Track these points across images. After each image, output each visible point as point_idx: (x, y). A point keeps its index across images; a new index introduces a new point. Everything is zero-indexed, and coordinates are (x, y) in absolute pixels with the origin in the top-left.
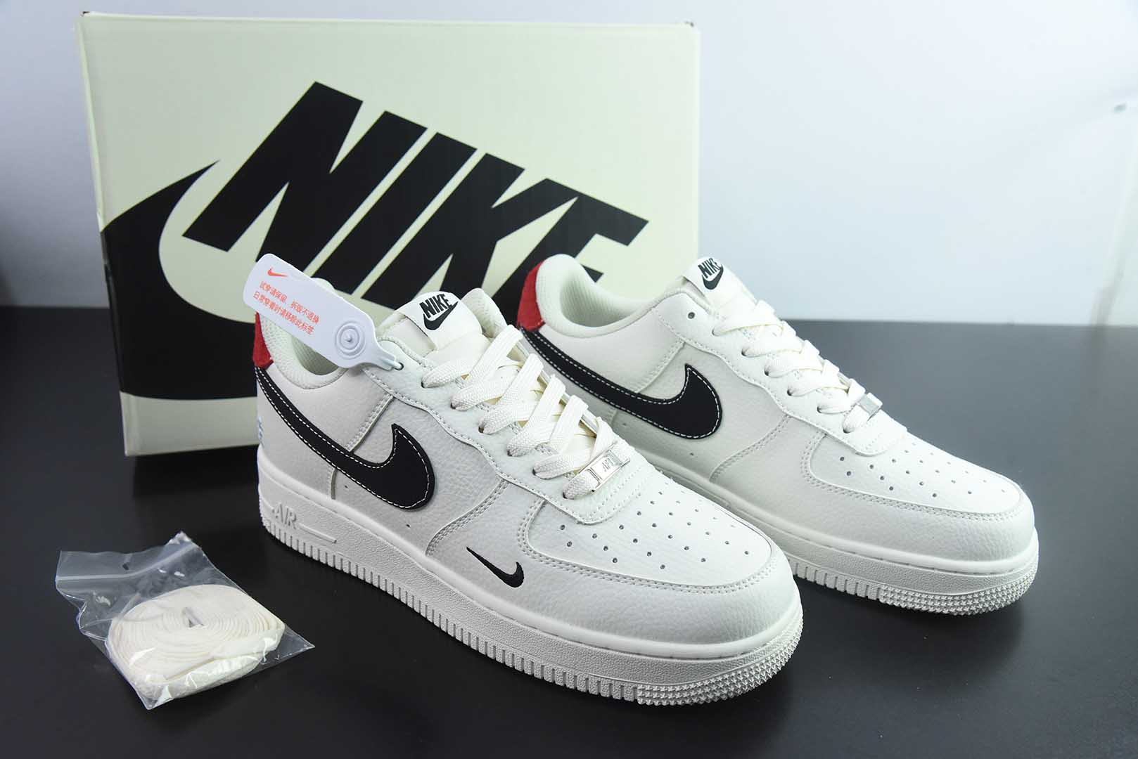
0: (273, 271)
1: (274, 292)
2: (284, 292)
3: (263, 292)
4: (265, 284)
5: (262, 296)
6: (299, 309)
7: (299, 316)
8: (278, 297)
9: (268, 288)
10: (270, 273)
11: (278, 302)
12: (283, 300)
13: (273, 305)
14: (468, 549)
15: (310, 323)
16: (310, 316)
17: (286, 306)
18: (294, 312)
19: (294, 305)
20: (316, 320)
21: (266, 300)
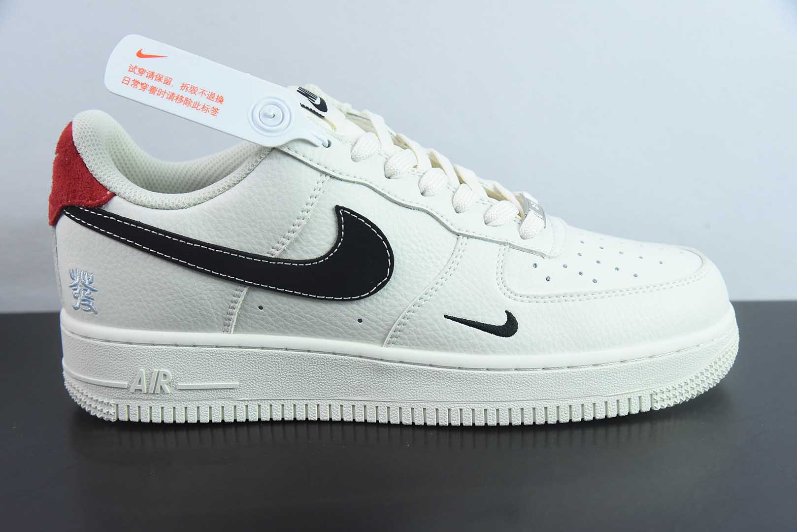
0: (143, 52)
1: (152, 75)
2: (166, 74)
3: (133, 76)
4: (136, 67)
5: (134, 81)
6: (194, 90)
7: (195, 98)
8: (160, 79)
9: (142, 71)
10: (140, 55)
11: (160, 85)
12: (168, 82)
13: (153, 90)
14: (446, 317)
15: (214, 104)
16: (211, 96)
17: (175, 88)
18: (186, 94)
19: (184, 86)
20: (221, 100)
21: (142, 84)
